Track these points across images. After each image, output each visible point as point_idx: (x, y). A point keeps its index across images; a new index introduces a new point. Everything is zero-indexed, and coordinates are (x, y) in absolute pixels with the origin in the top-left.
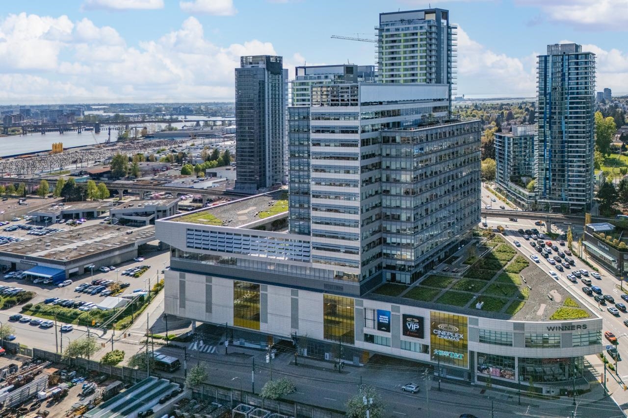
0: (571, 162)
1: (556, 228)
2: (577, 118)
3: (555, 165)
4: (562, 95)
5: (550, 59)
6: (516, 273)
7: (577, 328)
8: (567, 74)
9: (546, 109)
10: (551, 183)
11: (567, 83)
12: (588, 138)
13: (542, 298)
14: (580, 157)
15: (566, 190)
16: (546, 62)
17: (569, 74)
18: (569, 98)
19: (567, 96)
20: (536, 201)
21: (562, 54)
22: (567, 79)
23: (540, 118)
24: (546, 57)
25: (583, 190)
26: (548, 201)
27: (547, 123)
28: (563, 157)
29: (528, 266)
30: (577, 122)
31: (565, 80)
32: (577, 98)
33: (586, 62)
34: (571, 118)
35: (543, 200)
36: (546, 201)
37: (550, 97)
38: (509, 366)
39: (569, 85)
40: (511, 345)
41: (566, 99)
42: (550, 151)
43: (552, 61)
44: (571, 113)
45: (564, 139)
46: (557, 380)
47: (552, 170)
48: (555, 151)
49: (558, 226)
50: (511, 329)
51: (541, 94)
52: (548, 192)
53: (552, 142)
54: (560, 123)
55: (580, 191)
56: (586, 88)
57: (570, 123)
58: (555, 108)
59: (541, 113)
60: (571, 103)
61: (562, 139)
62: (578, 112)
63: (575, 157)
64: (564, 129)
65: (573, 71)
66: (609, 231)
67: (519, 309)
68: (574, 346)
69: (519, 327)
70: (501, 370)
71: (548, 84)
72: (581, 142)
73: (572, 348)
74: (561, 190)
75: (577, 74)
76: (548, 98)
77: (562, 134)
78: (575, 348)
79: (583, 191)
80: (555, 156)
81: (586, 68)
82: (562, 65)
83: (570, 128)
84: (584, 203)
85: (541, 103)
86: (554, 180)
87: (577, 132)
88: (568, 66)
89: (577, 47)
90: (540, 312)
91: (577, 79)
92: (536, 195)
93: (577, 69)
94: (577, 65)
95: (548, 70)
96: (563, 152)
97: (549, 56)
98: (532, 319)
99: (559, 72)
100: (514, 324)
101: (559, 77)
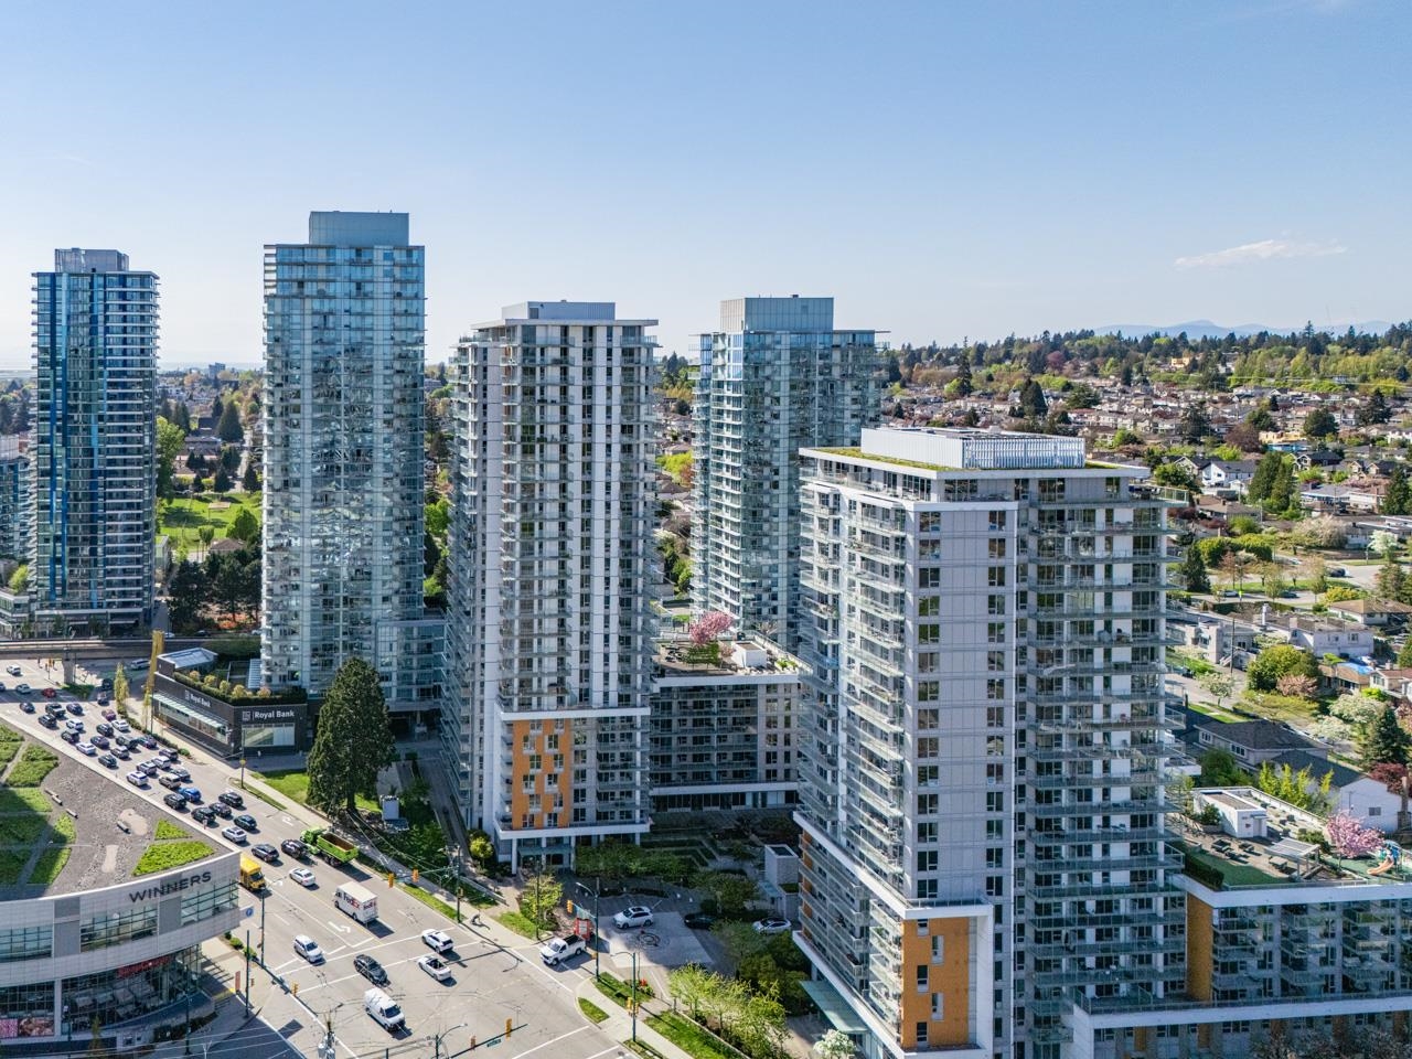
0: (111, 518)
1: (85, 673)
2: (124, 418)
3: (75, 528)
4: (92, 367)
5: (63, 282)
6: (32, 785)
7: (192, 882)
8: (101, 318)
9: (56, 398)
10: (67, 570)
11: (101, 340)
12: (147, 463)
13: (104, 832)
14: (130, 506)
15: (100, 584)
16: (54, 288)
17: (106, 318)
18: (106, 374)
19: (101, 368)
20: (32, 615)
21: (90, 272)
22: (101, 329)
23: (42, 420)
24: (53, 276)
25: (138, 581)
26: (61, 612)
27: (58, 430)
28: (93, 508)
29: (56, 765)
30: (125, 429)
31: (97, 333)
32: (124, 373)
33: (142, 294)
34: (111, 418)
35: (47, 612)
36: (55, 612)
37: (64, 370)
38: (40, 1006)
39: (105, 344)
40: (48, 954)
41: (101, 374)
42: (65, 496)
43: (69, 287)
44: (111, 408)
45: (97, 467)
46: (146, 1010)
47: (69, 539)
48: (76, 494)
49: (87, 668)
50: (49, 918)
51: (42, 362)
52: (60, 589)
53: (68, 475)
54: (88, 430)
55: (130, 583)
56: (142, 351)
57: (110, 430)
58: (76, 396)
59: (43, 407)
60: (111, 385)
61: (92, 466)
62: (125, 405)
63: (119, 507)
64: (95, 443)
65: (114, 313)
66: (205, 664)
67: (59, 866)
68: (186, 924)
69: (68, 907)
70: (19, 1022)
71: (58, 340)
72: (132, 473)
73: (179, 931)
74: (87, 585)
75: (124, 319)
76: (59, 373)
77: (92, 455)
78: (186, 929)
79: (138, 583)
80: (76, 506)
81: (142, 306)
82: (91, 299)
83: (110, 441)
84: (140, 610)
85: (43, 385)
86: (73, 562)
87: (124, 451)
88: (105, 299)
89: (121, 258)
90: (109, 864)
91: (124, 330)
92: (32, 601)
93: (123, 308)
94: (125, 299)
95: (58, 306)
96: (93, 497)
97: (60, 274)
98: (96, 883)
99: (83, 313)
100: (57, 902)
101: (83, 325)
